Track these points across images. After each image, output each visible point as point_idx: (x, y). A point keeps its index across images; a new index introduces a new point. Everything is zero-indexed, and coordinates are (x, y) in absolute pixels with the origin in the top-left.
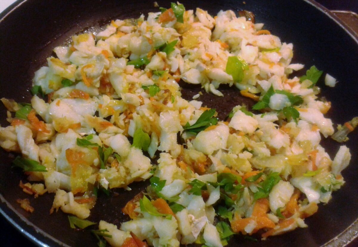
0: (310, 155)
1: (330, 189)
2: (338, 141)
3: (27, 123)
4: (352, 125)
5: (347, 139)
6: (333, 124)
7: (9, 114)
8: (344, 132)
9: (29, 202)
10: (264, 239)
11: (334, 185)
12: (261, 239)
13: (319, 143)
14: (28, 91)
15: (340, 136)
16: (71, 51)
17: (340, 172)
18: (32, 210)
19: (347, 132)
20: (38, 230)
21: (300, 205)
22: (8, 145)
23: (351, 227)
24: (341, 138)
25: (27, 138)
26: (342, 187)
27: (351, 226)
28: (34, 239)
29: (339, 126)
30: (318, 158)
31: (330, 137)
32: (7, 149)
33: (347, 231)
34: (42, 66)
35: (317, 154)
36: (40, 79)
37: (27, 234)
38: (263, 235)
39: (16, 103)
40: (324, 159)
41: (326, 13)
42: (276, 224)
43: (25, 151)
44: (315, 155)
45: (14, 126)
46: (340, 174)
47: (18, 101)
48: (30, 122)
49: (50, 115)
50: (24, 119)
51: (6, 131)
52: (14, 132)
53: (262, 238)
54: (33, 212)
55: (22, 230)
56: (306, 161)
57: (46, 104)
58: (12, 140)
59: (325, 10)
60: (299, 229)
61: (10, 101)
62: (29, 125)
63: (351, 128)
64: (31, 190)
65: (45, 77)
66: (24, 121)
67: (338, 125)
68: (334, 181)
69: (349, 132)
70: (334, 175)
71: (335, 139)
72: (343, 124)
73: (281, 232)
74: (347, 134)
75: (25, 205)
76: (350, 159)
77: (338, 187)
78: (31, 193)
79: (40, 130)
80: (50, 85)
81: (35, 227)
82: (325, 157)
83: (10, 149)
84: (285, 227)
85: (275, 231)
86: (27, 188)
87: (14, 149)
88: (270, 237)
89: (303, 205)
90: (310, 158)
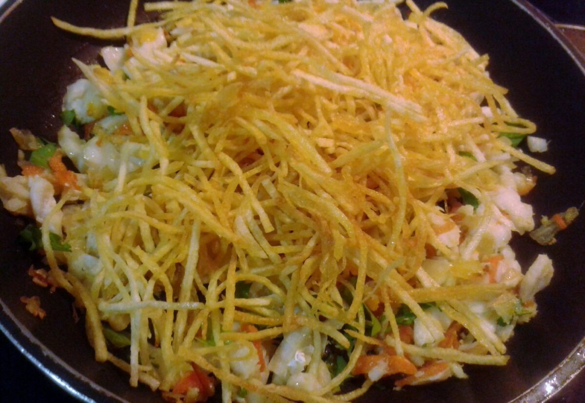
0: (489, 264)
1: (511, 321)
2: (539, 242)
3: (46, 172)
4: (564, 219)
5: (554, 240)
6: (534, 214)
7: (21, 154)
8: (550, 229)
9: (39, 302)
10: (398, 389)
11: (520, 316)
12: (392, 388)
13: (508, 242)
14: (54, 116)
15: (543, 235)
16: (128, 56)
17: (534, 293)
18: (42, 315)
19: (555, 229)
20: (47, 352)
21: (461, 341)
22: (14, 205)
23: (529, 393)
24: (544, 239)
25: (44, 198)
26: (532, 319)
27: (529, 391)
28: (40, 365)
29: (545, 219)
30: (501, 269)
31: (527, 234)
32: (13, 212)
33: (521, 399)
34: (79, 78)
35: (501, 262)
36: (74, 100)
37: (30, 357)
38: (396, 383)
39: (32, 137)
40: (510, 272)
41: (549, 29)
42: (419, 368)
43: (41, 217)
44: (497, 263)
45: (27, 175)
46: (532, 298)
47: (36, 134)
48: (53, 171)
49: (85, 161)
50: (42, 167)
51: (14, 184)
52: (27, 187)
53: (396, 386)
54: (44, 317)
55: (23, 350)
56: (479, 275)
57: (81, 140)
58: (22, 199)
59: (547, 24)
60: (453, 380)
61: (23, 133)
62: (50, 176)
63: (563, 225)
64: (46, 280)
65: (82, 97)
66: (43, 170)
67: (542, 216)
68: (519, 310)
69: (558, 230)
70: (521, 300)
71: (534, 238)
72: (550, 217)
73: (424, 381)
74: (555, 232)
75: (33, 307)
76: (551, 275)
77: (527, 319)
78: (45, 285)
79: (67, 185)
80: (88, 111)
81: (43, 347)
82: (513, 269)
83: (19, 212)
84: (432, 374)
85: (415, 379)
86: (40, 277)
87: (24, 212)
88: (407, 387)
89: (466, 341)
90: (486, 269)
